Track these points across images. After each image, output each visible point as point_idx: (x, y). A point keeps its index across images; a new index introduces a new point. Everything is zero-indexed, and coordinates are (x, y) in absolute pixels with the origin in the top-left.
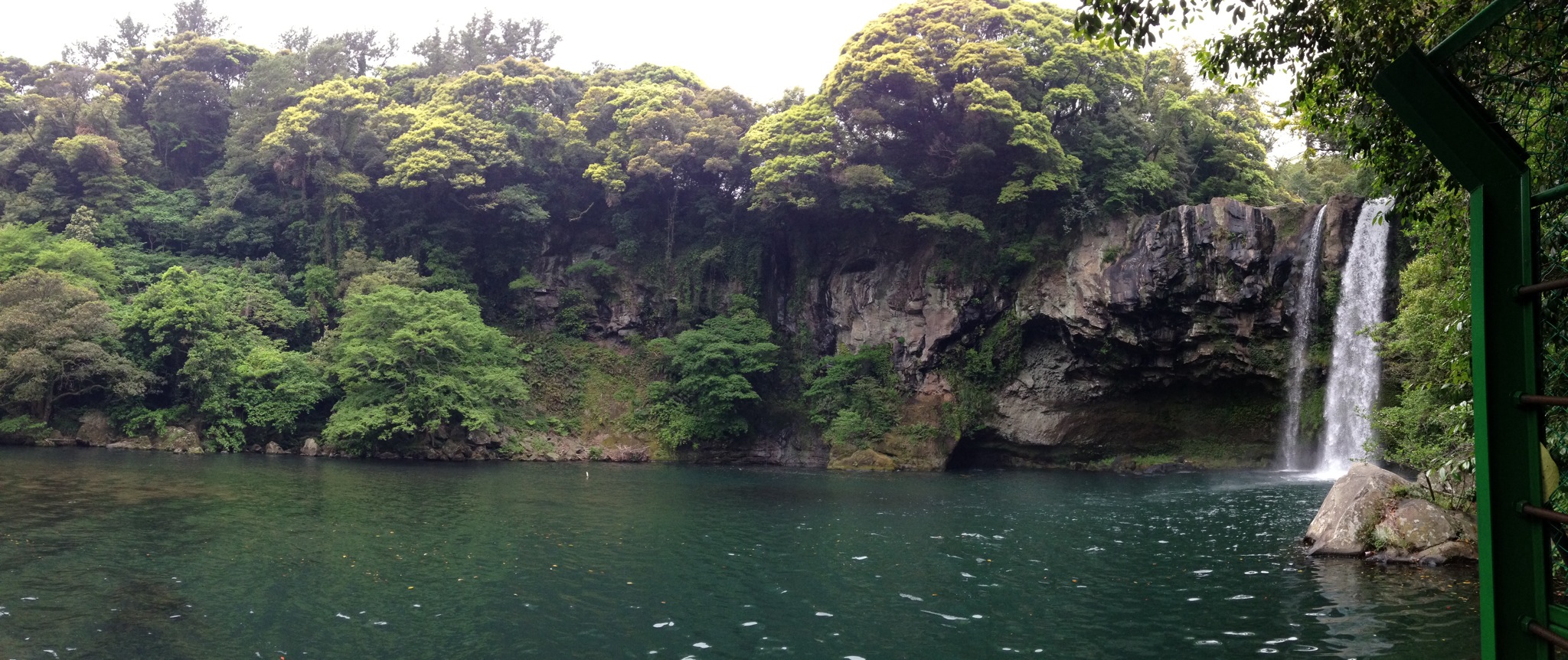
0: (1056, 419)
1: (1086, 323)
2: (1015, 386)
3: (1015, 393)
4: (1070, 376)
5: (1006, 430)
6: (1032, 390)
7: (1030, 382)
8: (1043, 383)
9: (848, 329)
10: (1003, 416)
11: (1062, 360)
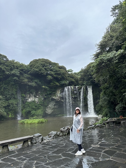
0: (52, 110)
1: (58, 99)
2: (48, 107)
3: (48, 108)
4: (54, 105)
5: (47, 112)
6: (50, 107)
7: (50, 106)
8: (51, 106)
9: (28, 99)
10: (47, 111)
11: (54, 103)
